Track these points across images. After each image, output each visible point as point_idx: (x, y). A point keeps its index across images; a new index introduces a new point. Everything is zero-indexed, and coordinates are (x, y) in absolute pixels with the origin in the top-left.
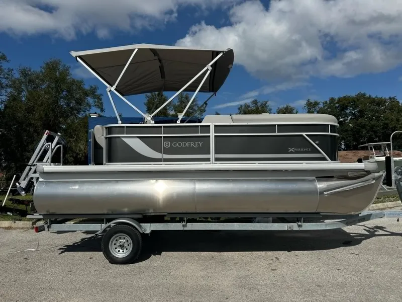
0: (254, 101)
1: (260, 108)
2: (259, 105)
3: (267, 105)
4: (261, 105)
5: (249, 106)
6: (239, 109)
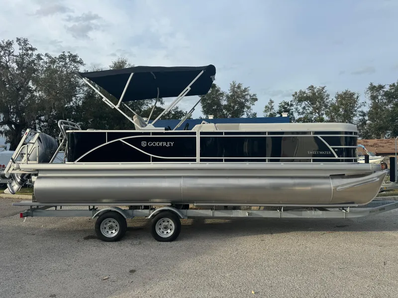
0: (310, 87)
1: (317, 94)
2: (315, 91)
3: (324, 91)
4: (318, 91)
5: (304, 93)
6: (293, 96)
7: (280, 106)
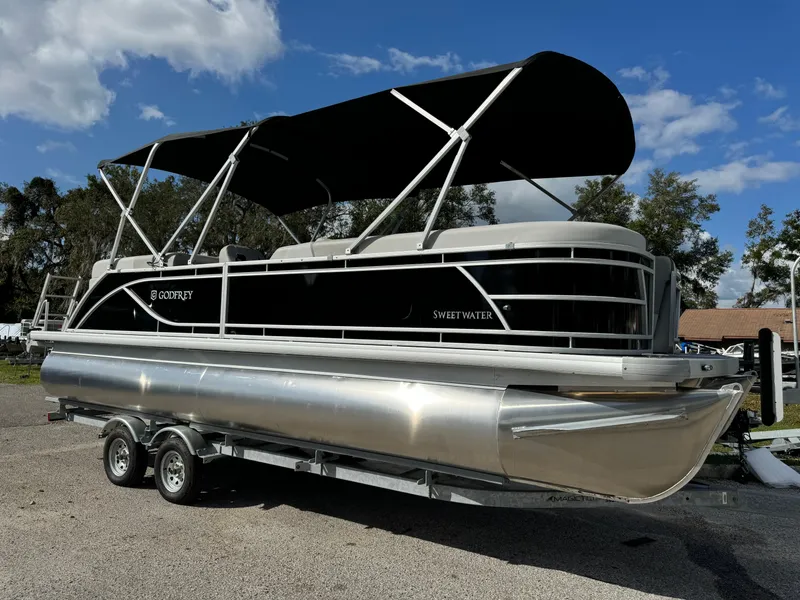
7: (787, 223)
